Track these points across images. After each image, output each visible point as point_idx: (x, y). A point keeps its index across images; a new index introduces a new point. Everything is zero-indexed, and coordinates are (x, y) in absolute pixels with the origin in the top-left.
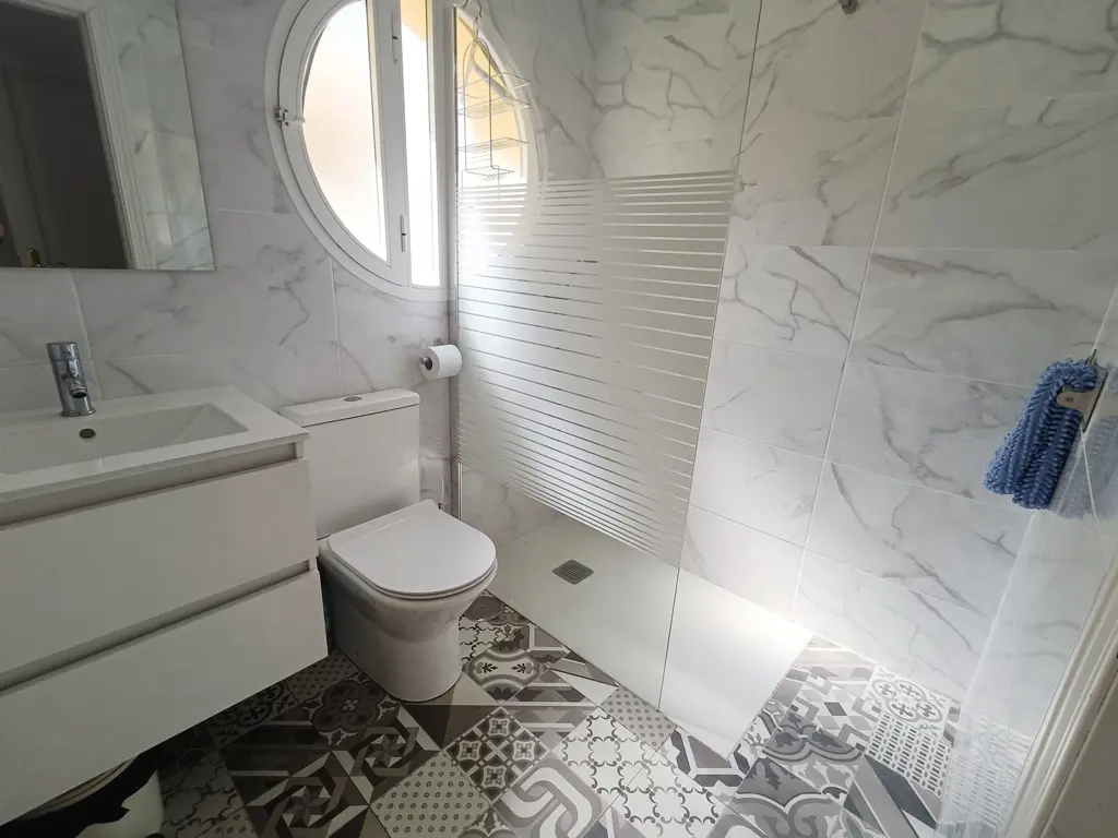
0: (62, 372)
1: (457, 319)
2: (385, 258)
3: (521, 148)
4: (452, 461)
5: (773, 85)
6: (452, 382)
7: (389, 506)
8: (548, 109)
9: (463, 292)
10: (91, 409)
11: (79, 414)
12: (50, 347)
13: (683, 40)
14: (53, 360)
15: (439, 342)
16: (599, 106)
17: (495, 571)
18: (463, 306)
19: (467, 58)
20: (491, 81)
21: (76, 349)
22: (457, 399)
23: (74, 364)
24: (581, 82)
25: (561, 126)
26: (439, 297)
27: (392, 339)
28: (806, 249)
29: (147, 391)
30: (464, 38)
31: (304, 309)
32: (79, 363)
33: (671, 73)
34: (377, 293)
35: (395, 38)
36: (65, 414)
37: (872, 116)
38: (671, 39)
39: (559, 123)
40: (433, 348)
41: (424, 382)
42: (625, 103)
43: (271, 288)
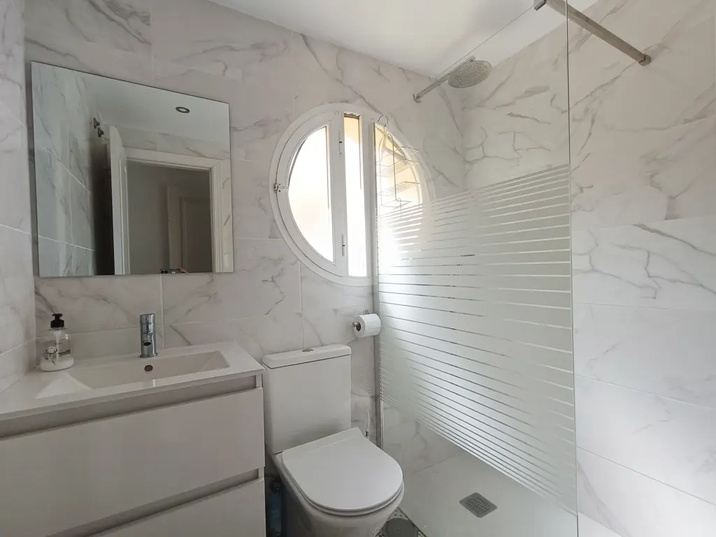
0: (145, 330)
1: (378, 297)
2: (332, 261)
3: (417, 187)
4: (376, 398)
5: (593, 121)
6: (376, 339)
7: (327, 430)
8: (434, 167)
9: (383, 278)
10: (157, 354)
11: (149, 356)
12: (141, 316)
13: (519, 113)
14: (142, 324)
15: (367, 313)
16: (468, 162)
17: (402, 494)
18: (383, 288)
19: (381, 145)
20: (394, 154)
21: (154, 317)
22: (379, 352)
23: (151, 327)
24: (454, 150)
25: (444, 176)
26: (367, 283)
27: (336, 311)
28: (652, 226)
29: (189, 344)
30: (379, 136)
31: (281, 293)
32: (154, 326)
33: (514, 133)
34: (328, 282)
35: (340, 142)
36: (142, 356)
37: (687, 121)
38: (511, 115)
39: (442, 174)
40: (361, 316)
41: (357, 339)
42: (485, 156)
43: (263, 281)
